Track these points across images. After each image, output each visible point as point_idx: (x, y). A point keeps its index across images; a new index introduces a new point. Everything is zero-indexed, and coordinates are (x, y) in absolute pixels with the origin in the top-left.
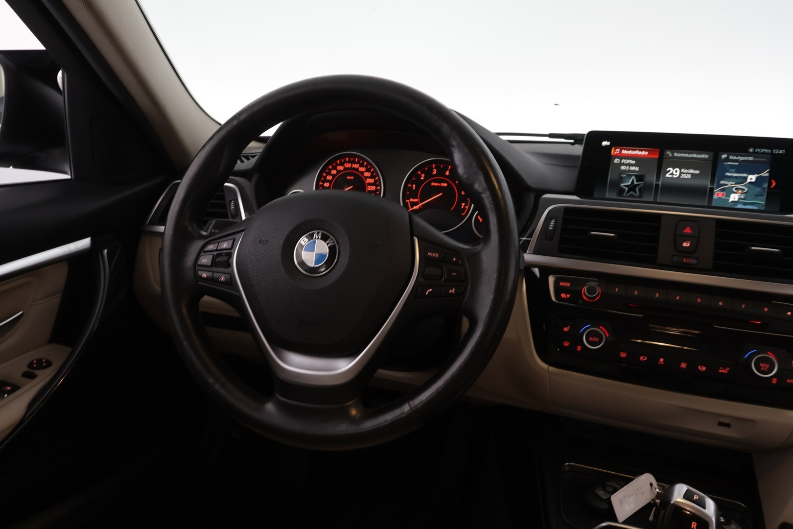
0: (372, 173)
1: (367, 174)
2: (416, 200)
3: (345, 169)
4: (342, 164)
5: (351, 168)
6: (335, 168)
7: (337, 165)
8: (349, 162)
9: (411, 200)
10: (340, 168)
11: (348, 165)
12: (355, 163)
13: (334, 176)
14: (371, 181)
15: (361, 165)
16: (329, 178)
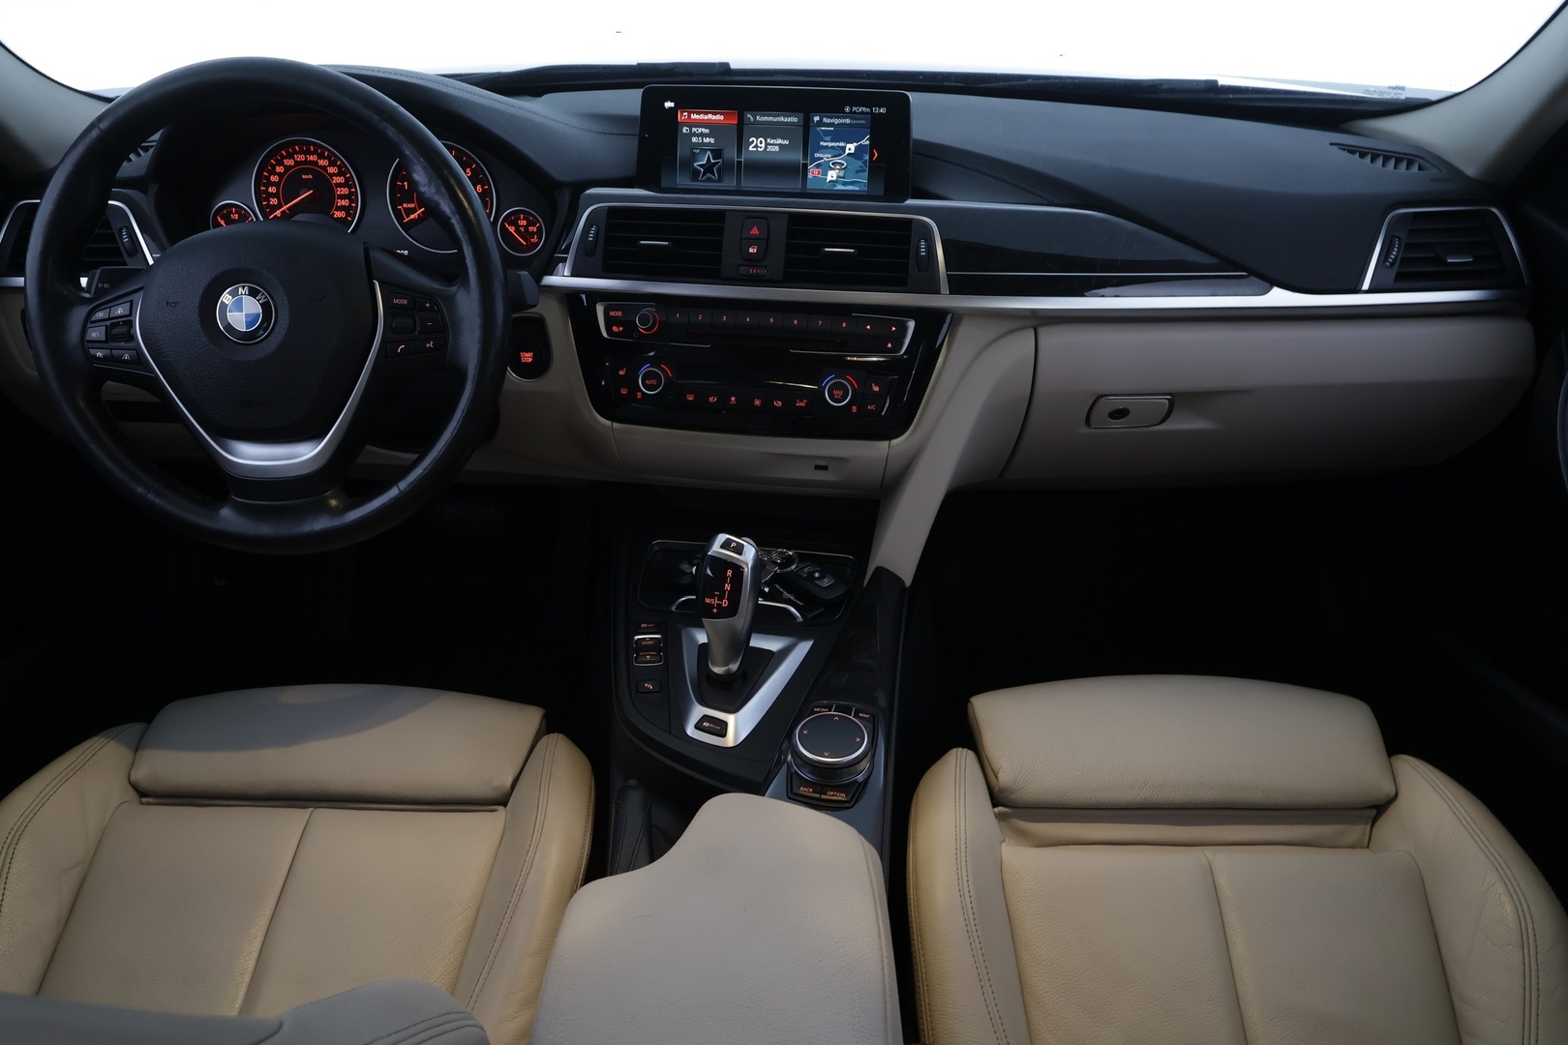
0: (339, 167)
1: (332, 170)
2: (412, 206)
3: (297, 163)
4: (290, 156)
5: (306, 162)
6: (280, 163)
7: (283, 157)
8: (300, 152)
9: (405, 205)
10: (289, 162)
11: (301, 158)
12: (311, 153)
13: (280, 175)
14: (341, 180)
15: (321, 156)
16: (274, 179)
